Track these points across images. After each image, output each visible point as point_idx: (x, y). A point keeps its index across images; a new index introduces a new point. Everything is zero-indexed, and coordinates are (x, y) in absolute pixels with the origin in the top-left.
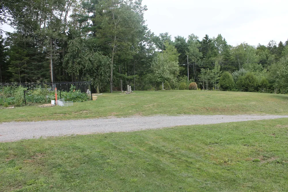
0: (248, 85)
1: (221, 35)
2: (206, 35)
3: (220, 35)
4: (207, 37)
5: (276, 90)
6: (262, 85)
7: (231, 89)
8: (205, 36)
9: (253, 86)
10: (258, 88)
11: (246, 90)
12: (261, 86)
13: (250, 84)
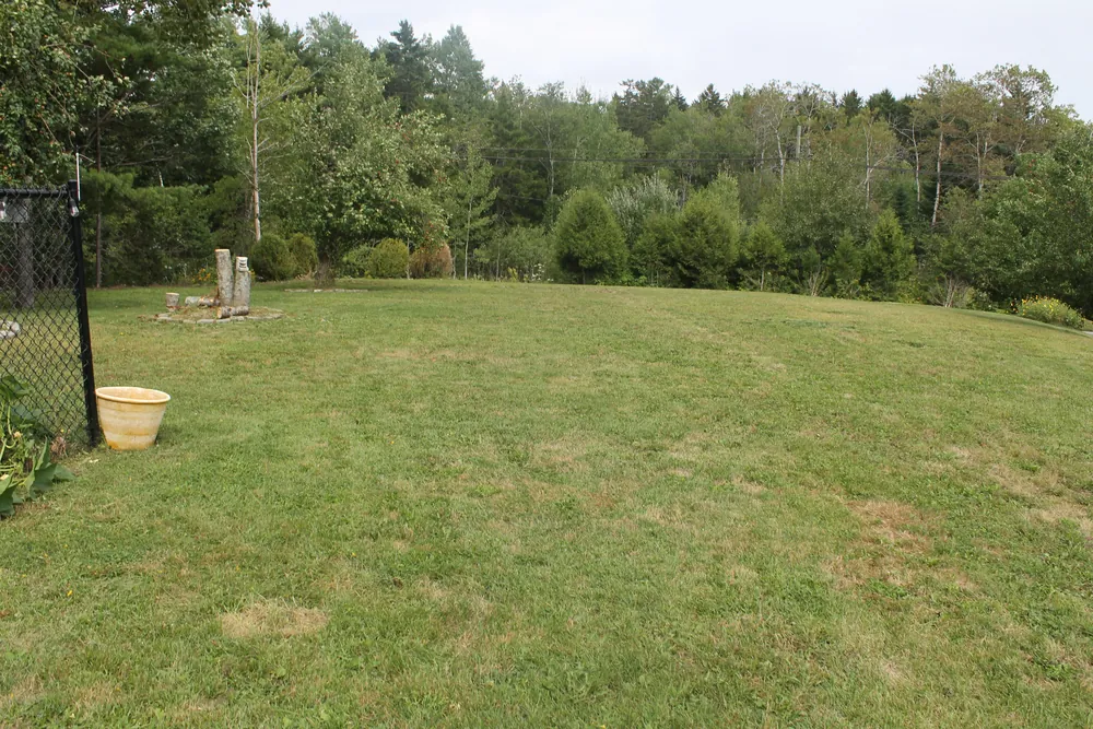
0: (702, 255)
1: (464, 31)
2: (402, 24)
3: (459, 29)
4: (405, 33)
5: (815, 280)
6: (757, 257)
7: (615, 276)
8: (398, 29)
9: (721, 262)
10: (740, 270)
11: (689, 282)
12: (752, 260)
13: (708, 251)
